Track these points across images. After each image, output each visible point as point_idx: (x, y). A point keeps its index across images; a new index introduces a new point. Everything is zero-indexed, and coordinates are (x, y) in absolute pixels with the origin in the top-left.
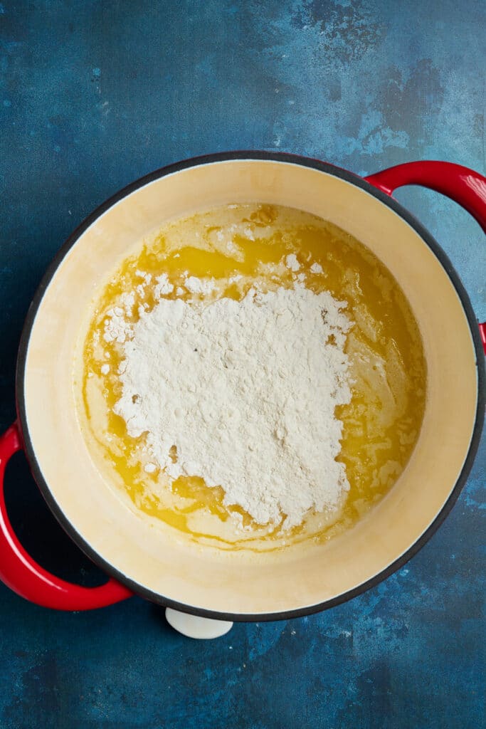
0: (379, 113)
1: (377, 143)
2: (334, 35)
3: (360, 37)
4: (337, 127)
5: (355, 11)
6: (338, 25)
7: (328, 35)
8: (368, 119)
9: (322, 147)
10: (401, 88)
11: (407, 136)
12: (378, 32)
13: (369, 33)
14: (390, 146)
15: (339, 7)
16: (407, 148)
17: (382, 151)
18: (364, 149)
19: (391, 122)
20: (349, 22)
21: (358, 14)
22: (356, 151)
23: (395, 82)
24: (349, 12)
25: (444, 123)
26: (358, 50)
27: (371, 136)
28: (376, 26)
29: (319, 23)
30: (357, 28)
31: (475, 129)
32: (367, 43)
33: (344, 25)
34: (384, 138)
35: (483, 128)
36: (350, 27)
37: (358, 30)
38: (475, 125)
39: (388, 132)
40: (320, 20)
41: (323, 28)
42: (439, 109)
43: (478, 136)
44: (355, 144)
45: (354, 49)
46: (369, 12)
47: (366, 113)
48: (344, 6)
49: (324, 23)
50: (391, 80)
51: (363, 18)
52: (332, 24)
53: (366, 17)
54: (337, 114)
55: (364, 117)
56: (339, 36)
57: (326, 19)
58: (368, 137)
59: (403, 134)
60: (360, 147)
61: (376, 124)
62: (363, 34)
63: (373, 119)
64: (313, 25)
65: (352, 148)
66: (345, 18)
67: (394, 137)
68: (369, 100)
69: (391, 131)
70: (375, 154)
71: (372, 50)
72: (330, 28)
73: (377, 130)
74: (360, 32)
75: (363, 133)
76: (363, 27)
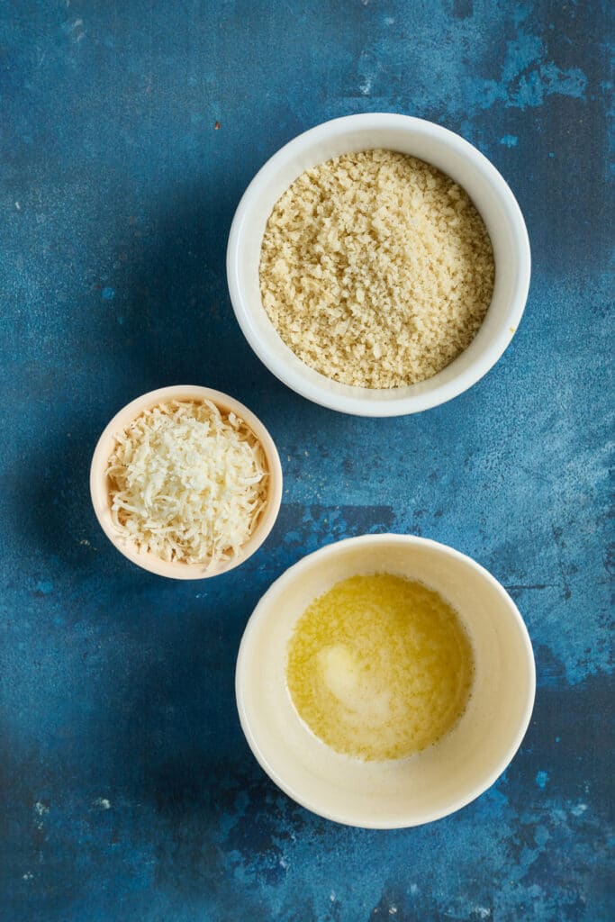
0: (537, 39)
1: (533, 89)
4: (465, 62)
8: (517, 49)
9: (441, 97)
11: (583, 79)
14: (555, 94)
16: (584, 98)
17: (541, 102)
18: (511, 99)
19: (557, 55)
22: (499, 101)
27: (524, 77)
34: (546, 80)
39: (551, 71)
44: (495, 91)
47: (514, 38)
54: (465, 41)
55: (511, 46)
58: (517, 79)
59: (575, 73)
60: (504, 95)
61: (532, 58)
63: (526, 50)
65: (491, 97)
67: (561, 78)
68: (519, 17)
69: (557, 70)
70: (529, 107)
73: (533, 66)
75: (510, 71)
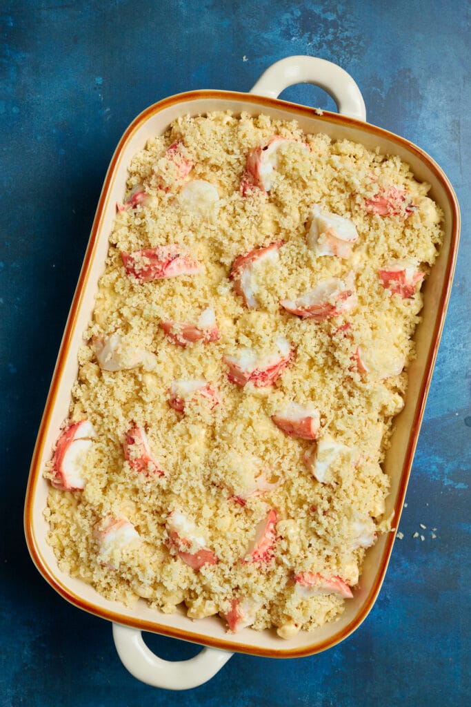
2: (321, 46)
3: (345, 48)
5: (340, 23)
6: (324, 37)
7: (314, 46)
10: (383, 95)
12: (361, 43)
13: (353, 44)
15: (326, 20)
20: (335, 34)
21: (342, 27)
23: (378, 90)
24: (334, 24)
25: (424, 128)
26: (343, 60)
28: (360, 38)
29: (307, 35)
30: (342, 39)
31: (451, 134)
32: (351, 53)
33: (330, 37)
35: (459, 132)
36: (336, 38)
37: (343, 41)
38: (452, 130)
40: (307, 32)
41: (310, 39)
42: (418, 115)
43: (454, 140)
45: (339, 58)
46: (353, 25)
48: (330, 19)
49: (311, 35)
50: (374, 88)
51: (347, 30)
52: (319, 35)
53: (350, 29)
56: (325, 46)
57: (313, 31)
62: (348, 45)
64: (301, 36)
66: (331, 30)
71: (356, 60)
72: (316, 39)
74: (344, 44)
76: (348, 38)
